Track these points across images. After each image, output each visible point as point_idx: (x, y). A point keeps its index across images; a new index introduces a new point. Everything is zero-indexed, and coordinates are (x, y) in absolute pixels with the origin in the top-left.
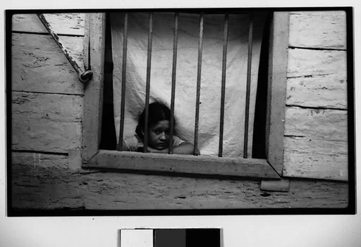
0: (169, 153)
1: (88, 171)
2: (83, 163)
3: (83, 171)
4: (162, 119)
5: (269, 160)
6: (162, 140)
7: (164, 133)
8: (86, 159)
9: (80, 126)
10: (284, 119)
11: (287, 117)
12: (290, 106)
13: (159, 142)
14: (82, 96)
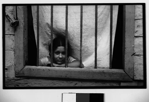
0: (65, 67)
1: (19, 78)
2: (16, 74)
3: (16, 78)
4: (60, 46)
5: (125, 70)
6: (60, 58)
7: (61, 54)
8: (17, 71)
9: (13, 53)
10: (134, 45)
11: (135, 43)
12: (137, 37)
13: (59, 59)
14: (14, 35)
